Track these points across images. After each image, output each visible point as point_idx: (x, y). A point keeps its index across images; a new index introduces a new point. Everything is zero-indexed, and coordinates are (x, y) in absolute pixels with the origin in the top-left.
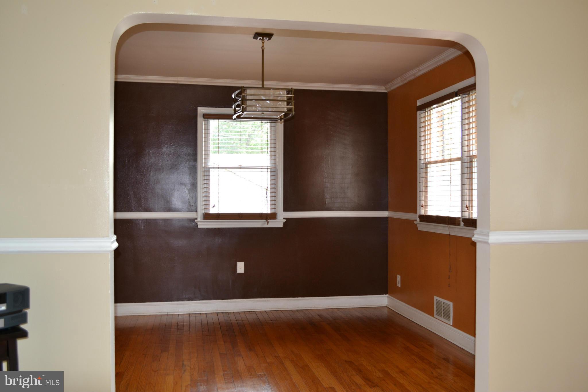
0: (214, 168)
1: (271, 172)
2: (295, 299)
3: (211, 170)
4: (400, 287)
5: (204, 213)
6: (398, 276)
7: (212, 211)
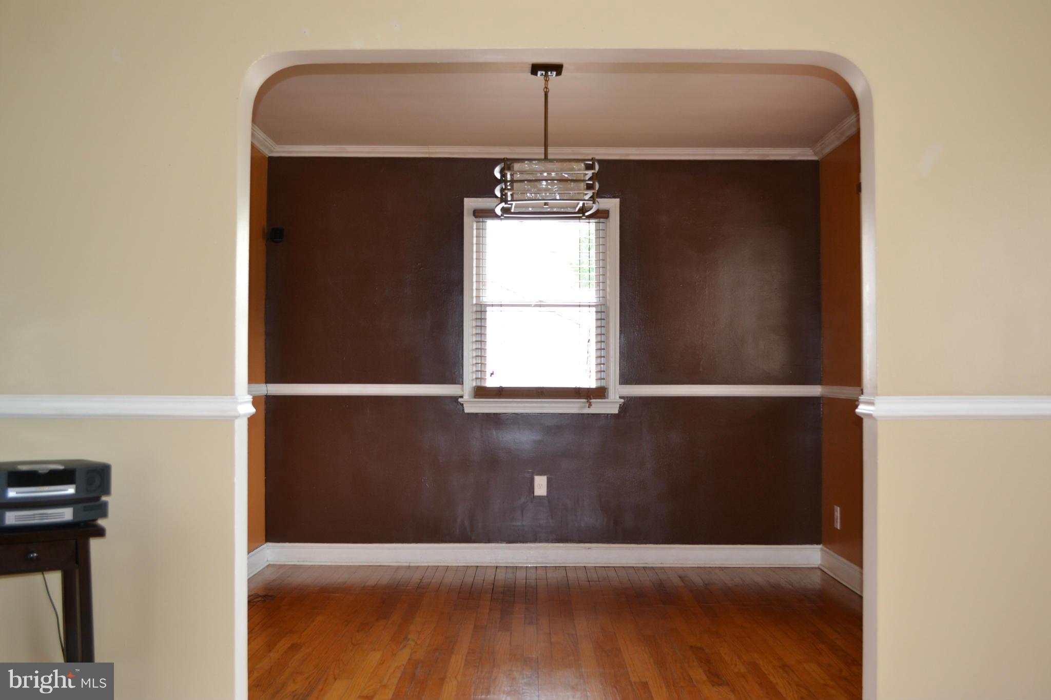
0: (492, 305)
1: (597, 312)
2: (641, 548)
3: (488, 309)
4: (839, 528)
5: (476, 386)
6: (836, 507)
7: (491, 383)
